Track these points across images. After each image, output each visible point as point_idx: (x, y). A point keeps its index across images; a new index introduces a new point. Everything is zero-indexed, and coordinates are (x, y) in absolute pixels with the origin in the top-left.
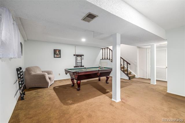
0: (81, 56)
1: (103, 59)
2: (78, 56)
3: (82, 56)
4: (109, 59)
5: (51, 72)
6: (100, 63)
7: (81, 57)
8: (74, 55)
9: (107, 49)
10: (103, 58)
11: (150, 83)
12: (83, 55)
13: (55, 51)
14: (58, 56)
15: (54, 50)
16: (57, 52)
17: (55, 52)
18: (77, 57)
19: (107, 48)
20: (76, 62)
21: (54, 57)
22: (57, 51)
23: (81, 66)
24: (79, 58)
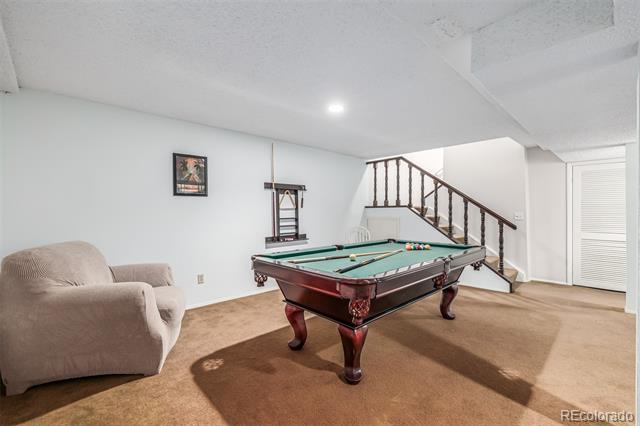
0: (295, 190)
1: (375, 205)
2: (281, 189)
3: (300, 193)
4: (410, 206)
5: (163, 271)
6: (366, 221)
7: (296, 192)
8: (268, 186)
9: (398, 165)
10: (375, 202)
11: (622, 310)
12: (302, 188)
13: (179, 161)
14: (193, 189)
15: (175, 155)
16: (192, 169)
17: (179, 166)
18: (281, 196)
19: (398, 159)
20: (277, 219)
21: (175, 194)
22: (191, 163)
23: (297, 237)
24: (287, 201)
